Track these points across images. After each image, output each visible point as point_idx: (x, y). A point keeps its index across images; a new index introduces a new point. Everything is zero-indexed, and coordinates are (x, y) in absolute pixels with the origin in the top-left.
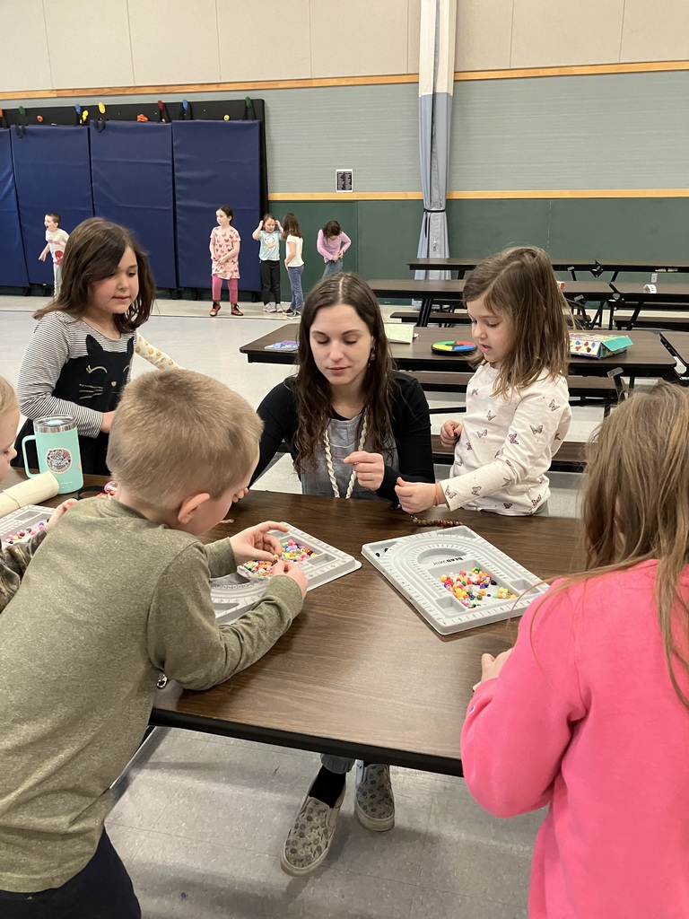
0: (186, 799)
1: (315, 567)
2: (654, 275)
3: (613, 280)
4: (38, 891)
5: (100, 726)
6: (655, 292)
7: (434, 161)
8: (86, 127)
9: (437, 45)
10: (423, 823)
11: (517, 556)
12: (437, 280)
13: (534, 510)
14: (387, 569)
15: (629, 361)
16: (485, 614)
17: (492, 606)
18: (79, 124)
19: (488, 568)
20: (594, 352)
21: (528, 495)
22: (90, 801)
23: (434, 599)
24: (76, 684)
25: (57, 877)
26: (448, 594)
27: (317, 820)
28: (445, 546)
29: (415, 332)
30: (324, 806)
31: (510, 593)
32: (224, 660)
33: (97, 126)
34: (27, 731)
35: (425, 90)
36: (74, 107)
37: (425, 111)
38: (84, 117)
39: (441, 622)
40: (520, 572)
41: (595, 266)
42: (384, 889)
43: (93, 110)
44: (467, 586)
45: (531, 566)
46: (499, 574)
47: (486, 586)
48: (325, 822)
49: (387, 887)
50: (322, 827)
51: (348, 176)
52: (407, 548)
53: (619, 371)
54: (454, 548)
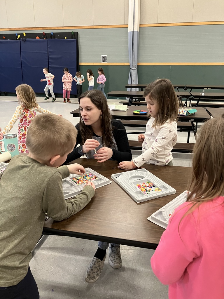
0: (53, 259)
1: (96, 182)
2: (204, 90)
3: (191, 91)
4: (9, 286)
5: (28, 232)
6: (204, 95)
7: (133, 53)
8: (19, 40)
9: (134, 15)
10: (131, 265)
11: (161, 178)
12: (134, 91)
13: (167, 164)
14: (119, 182)
15: (196, 117)
16: (151, 196)
17: (153, 193)
18: (17, 39)
19: (152, 182)
20: (185, 114)
21: (165, 159)
22: (25, 256)
23: (135, 192)
24: (20, 218)
25: (15, 281)
26: (139, 190)
27: (97, 265)
28: (138, 175)
29: (127, 107)
30: (99, 260)
31: (159, 189)
32: (67, 211)
33: (23, 40)
34: (4, 234)
35: (130, 30)
36: (15, 34)
37: (130, 37)
38: (19, 37)
39: (137, 199)
40: (162, 183)
41: (185, 87)
42: (118, 287)
43: (22, 35)
44: (145, 187)
45: (166, 181)
46: (155, 183)
47: (151, 187)
48: (99, 265)
49: (119, 286)
50: (99, 267)
51: (105, 58)
52: (126, 175)
53: (193, 120)
54: (141, 175)
